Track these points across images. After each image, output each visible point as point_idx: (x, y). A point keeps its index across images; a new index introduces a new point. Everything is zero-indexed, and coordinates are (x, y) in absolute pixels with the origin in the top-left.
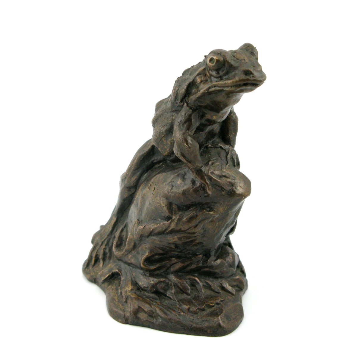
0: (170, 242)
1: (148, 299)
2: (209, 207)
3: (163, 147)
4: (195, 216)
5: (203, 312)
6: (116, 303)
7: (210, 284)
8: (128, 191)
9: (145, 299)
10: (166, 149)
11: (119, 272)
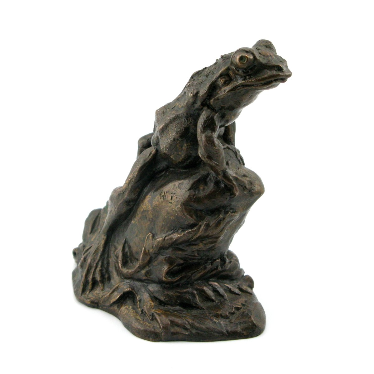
0: (194, 250)
1: (176, 312)
2: (231, 209)
3: (177, 154)
4: (222, 220)
5: (234, 315)
6: (142, 322)
7: (230, 287)
8: (127, 205)
9: (173, 313)
10: (180, 155)
11: (132, 290)
